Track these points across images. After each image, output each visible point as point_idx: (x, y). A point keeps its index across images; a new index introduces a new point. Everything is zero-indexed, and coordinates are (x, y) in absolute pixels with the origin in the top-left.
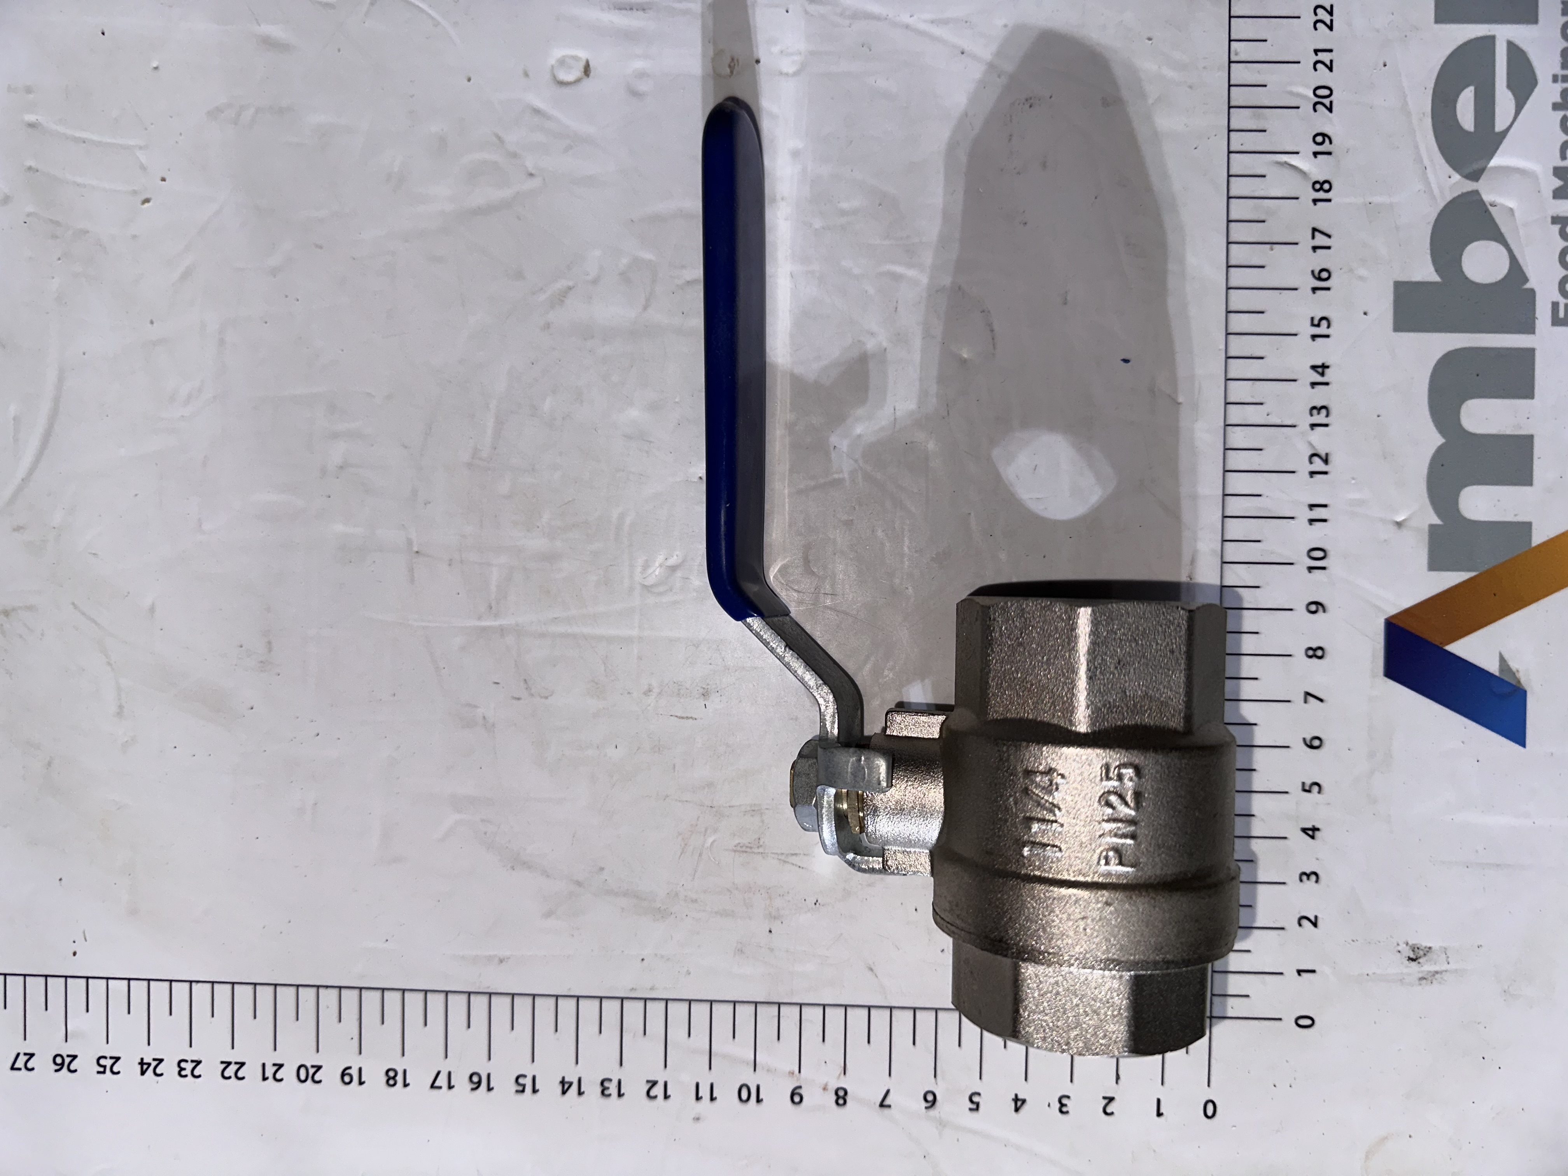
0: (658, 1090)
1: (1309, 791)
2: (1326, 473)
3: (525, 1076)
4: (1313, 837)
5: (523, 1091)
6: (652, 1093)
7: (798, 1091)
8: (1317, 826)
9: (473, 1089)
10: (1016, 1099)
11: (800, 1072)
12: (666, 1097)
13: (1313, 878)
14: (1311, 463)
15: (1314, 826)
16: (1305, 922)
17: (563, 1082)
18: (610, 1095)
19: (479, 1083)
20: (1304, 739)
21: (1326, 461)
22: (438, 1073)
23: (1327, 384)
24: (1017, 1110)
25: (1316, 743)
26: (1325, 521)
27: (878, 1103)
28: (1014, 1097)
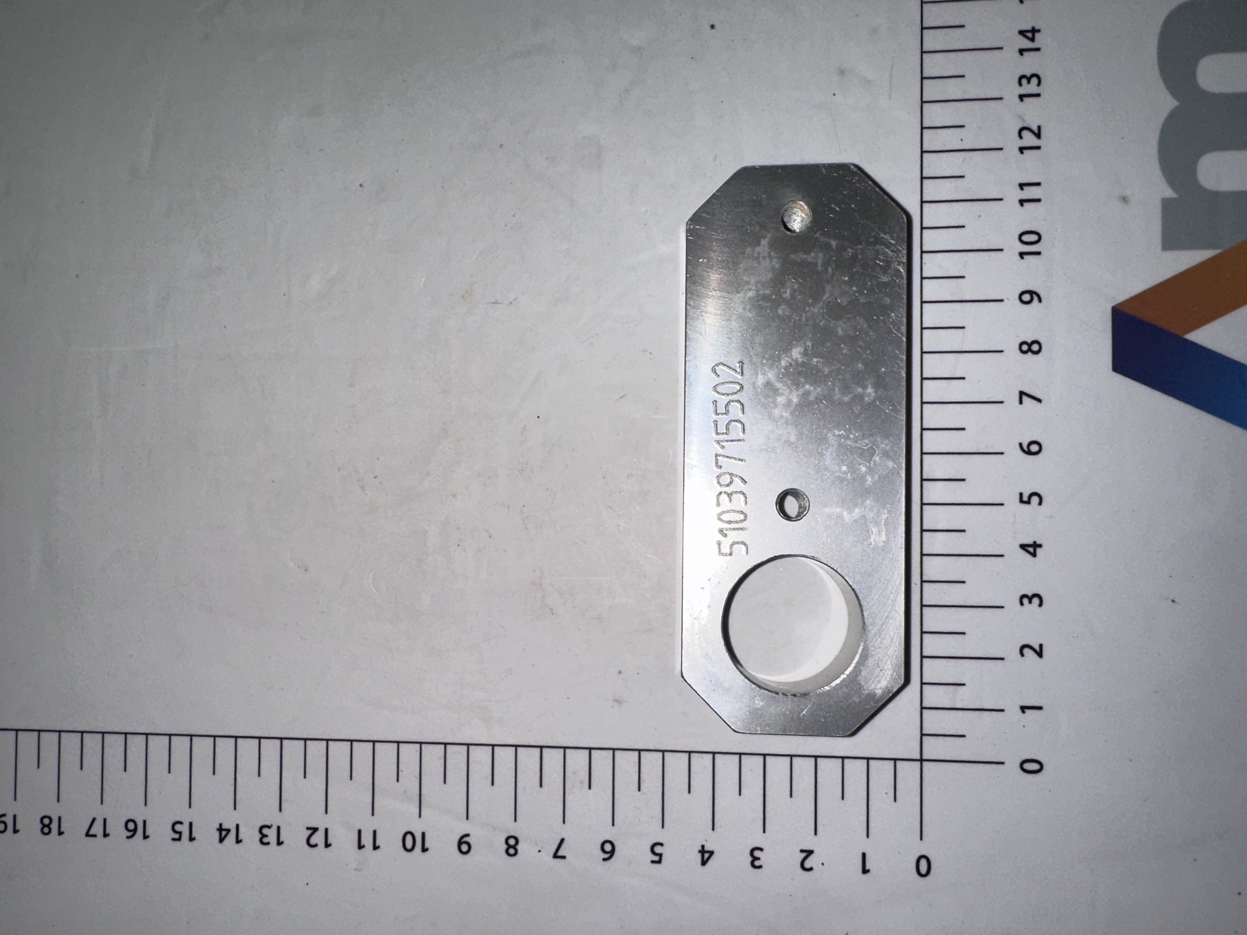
0: (318, 838)
1: (1028, 502)
2: (1038, 148)
3: (181, 823)
4: (1034, 555)
5: (179, 839)
6: (313, 841)
7: (465, 839)
8: (1038, 543)
9: (128, 837)
10: (703, 851)
11: (467, 818)
12: (327, 845)
13: (1036, 601)
14: (1021, 137)
15: (1035, 542)
16: (1026, 651)
17: (220, 829)
18: (268, 843)
19: (135, 830)
20: (1021, 445)
21: (1038, 135)
22: (94, 820)
23: (1038, 49)
24: (704, 863)
25: (1034, 448)
26: (1039, 200)
27: (552, 854)
28: (700, 848)
